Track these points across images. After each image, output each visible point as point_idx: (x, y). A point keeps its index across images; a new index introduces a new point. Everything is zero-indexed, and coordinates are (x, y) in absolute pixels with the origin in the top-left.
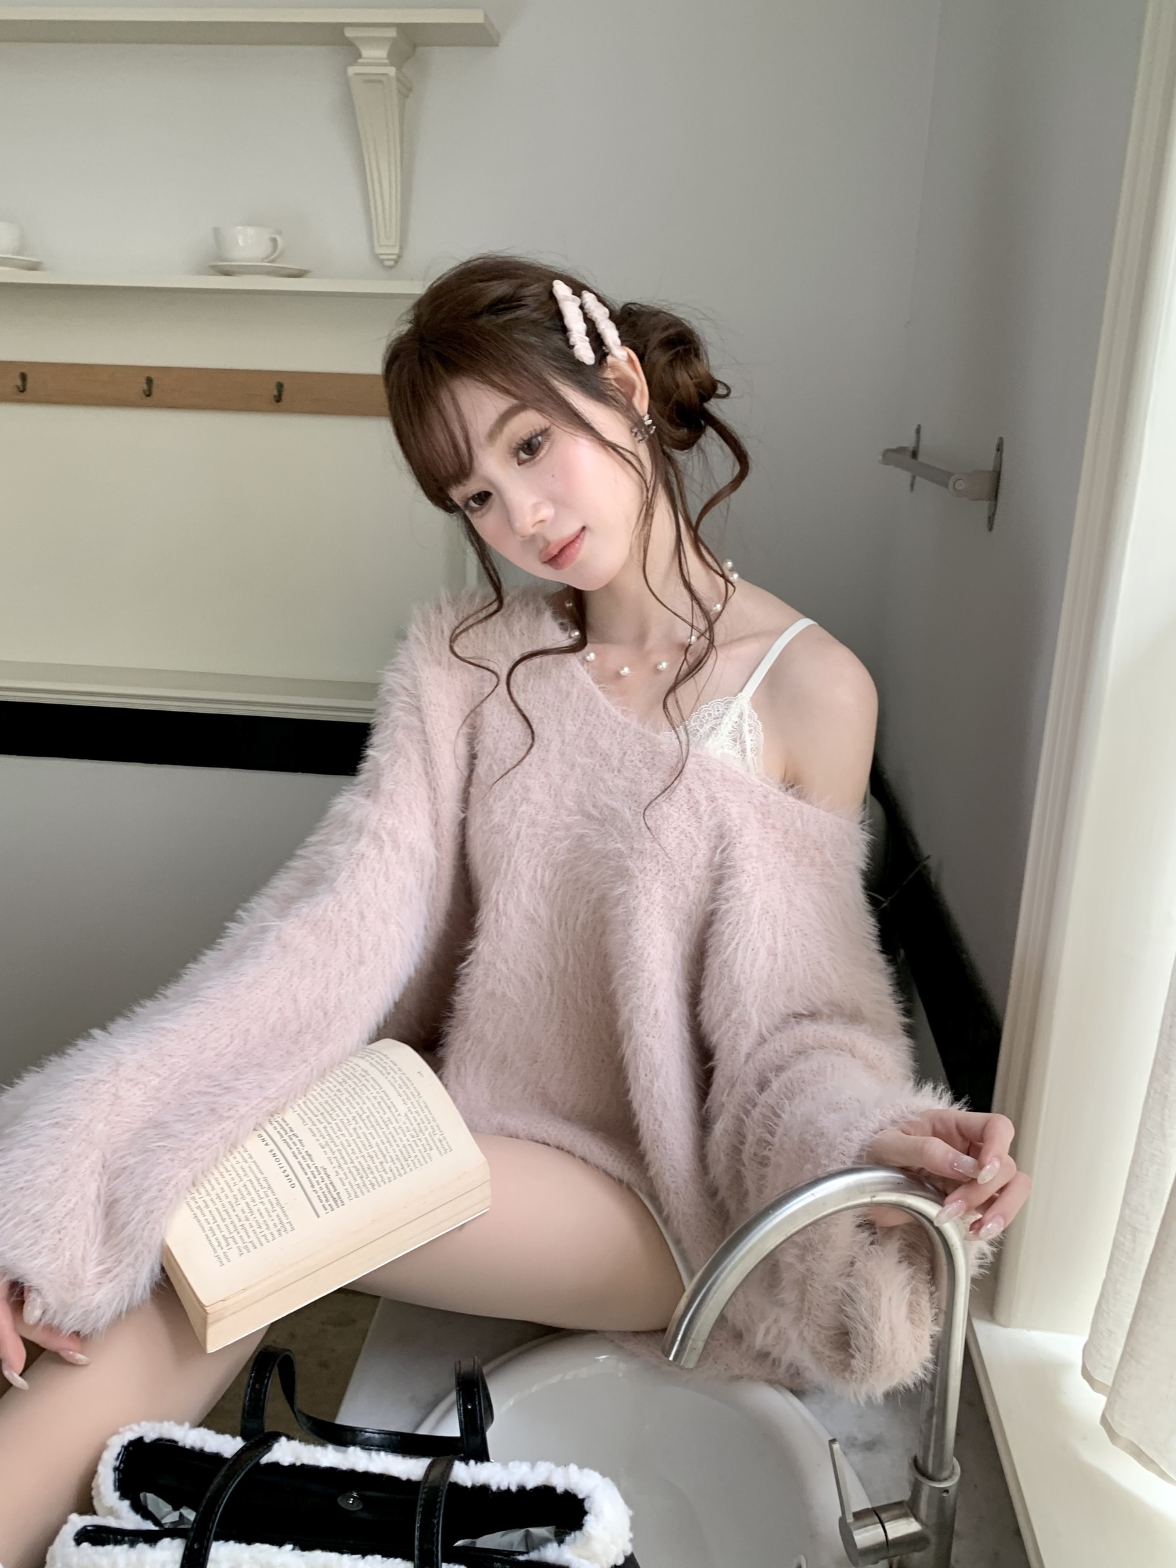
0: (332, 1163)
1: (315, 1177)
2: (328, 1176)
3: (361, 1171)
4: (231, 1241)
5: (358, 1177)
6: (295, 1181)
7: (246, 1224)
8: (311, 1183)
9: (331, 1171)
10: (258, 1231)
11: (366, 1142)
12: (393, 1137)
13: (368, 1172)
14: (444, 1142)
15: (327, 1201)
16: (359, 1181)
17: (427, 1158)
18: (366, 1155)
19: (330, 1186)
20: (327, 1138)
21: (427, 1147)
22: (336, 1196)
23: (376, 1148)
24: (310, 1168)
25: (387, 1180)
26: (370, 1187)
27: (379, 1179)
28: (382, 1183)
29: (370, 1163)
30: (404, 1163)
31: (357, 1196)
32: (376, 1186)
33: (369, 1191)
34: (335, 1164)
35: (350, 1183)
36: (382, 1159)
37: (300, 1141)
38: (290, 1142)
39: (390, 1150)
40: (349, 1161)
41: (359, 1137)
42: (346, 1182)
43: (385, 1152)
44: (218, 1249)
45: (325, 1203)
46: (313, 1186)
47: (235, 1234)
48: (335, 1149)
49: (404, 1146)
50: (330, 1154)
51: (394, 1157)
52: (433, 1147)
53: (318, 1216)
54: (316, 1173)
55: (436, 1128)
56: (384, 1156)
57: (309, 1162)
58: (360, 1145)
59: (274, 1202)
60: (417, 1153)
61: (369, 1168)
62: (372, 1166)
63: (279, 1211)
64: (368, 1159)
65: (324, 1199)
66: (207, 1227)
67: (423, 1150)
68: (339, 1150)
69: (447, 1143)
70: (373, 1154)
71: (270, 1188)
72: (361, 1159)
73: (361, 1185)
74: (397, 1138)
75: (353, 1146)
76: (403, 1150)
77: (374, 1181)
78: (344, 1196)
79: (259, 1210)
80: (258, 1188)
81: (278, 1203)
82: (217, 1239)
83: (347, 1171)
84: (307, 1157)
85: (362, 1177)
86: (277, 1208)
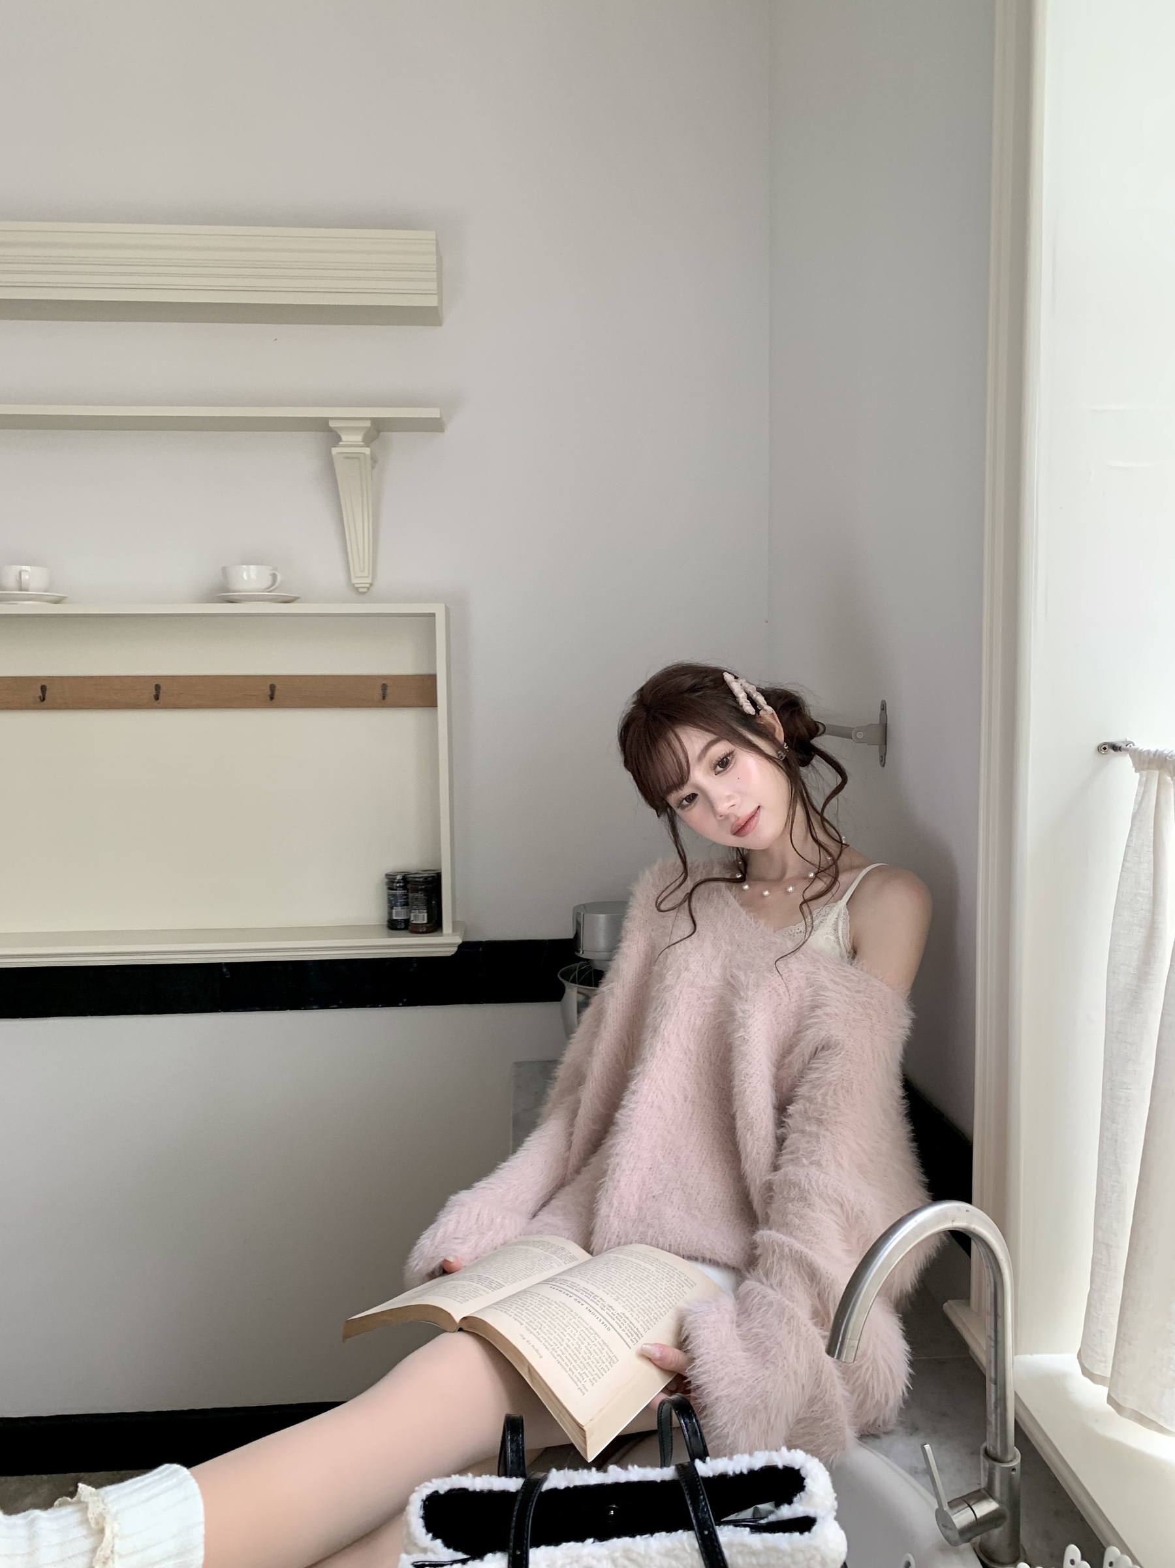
0: (626, 1309)
1: (620, 1321)
2: (627, 1318)
3: (646, 1310)
4: (584, 1375)
5: (645, 1315)
6: (609, 1326)
7: (589, 1361)
8: (619, 1325)
9: (628, 1315)
10: (598, 1365)
11: (641, 1292)
12: (656, 1284)
13: (650, 1310)
14: (689, 1280)
15: (632, 1335)
16: (647, 1318)
17: (683, 1293)
18: (645, 1300)
19: (631, 1325)
20: (617, 1294)
21: (680, 1286)
22: (636, 1331)
23: (648, 1294)
24: (614, 1315)
25: (663, 1314)
26: (654, 1320)
27: (659, 1314)
28: (661, 1316)
29: (649, 1303)
30: (670, 1299)
31: (649, 1329)
32: (659, 1319)
33: (655, 1324)
34: (629, 1309)
35: (642, 1320)
36: (655, 1300)
37: (601, 1299)
38: (596, 1301)
39: (658, 1293)
40: (636, 1306)
41: (635, 1289)
42: (639, 1320)
43: (656, 1295)
44: (578, 1383)
45: (631, 1337)
46: (620, 1327)
47: (585, 1370)
48: (624, 1300)
49: (665, 1288)
50: (623, 1304)
51: (663, 1297)
52: (683, 1284)
53: (630, 1348)
54: (620, 1318)
55: (680, 1273)
56: (656, 1298)
57: (612, 1311)
58: (638, 1294)
59: (602, 1343)
60: (676, 1291)
61: (650, 1307)
62: (651, 1306)
63: (606, 1349)
64: (647, 1301)
65: (630, 1335)
66: (568, 1369)
67: (678, 1288)
68: (627, 1300)
69: (691, 1280)
70: (648, 1298)
71: (596, 1334)
72: (643, 1303)
73: (649, 1320)
74: (659, 1284)
75: (635, 1295)
76: (666, 1291)
77: (656, 1316)
78: (641, 1330)
79: (594, 1350)
80: (589, 1335)
81: (604, 1343)
82: (576, 1376)
83: (637, 1312)
84: (610, 1308)
85: (647, 1315)
86: (604, 1347)
